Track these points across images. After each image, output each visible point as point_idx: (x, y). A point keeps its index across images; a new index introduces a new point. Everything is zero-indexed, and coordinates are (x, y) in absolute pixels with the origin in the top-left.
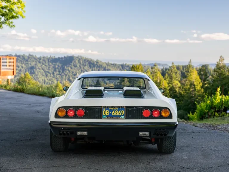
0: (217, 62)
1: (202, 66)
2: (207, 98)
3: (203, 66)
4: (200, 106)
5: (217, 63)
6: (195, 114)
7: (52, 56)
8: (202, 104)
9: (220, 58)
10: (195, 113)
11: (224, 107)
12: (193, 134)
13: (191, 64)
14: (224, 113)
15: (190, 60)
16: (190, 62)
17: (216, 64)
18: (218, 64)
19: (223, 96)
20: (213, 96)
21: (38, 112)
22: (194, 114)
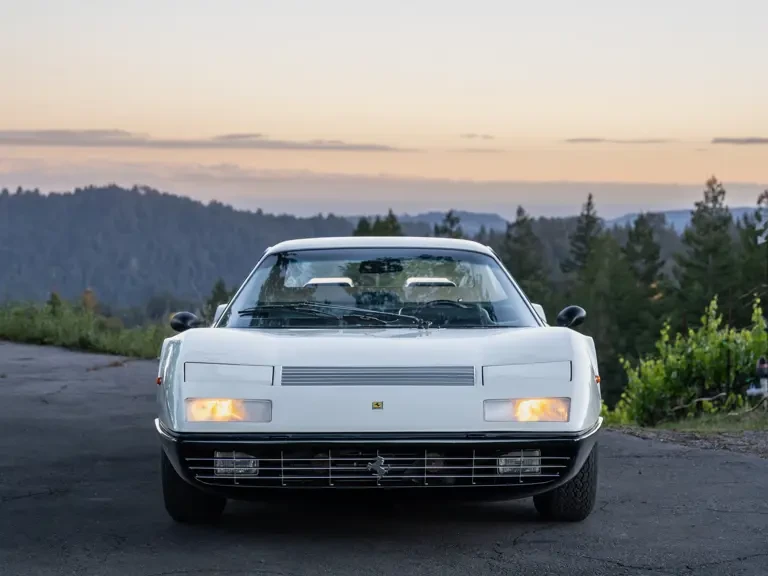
0: (697, 204)
1: (636, 218)
2: (667, 343)
3: (642, 220)
4: (640, 376)
5: (695, 209)
6: (621, 408)
7: (24, 189)
8: (648, 365)
9: (706, 189)
10: (621, 403)
11: (737, 372)
12: (637, 462)
13: (591, 213)
14: (735, 399)
15: (590, 197)
16: (589, 205)
17: (692, 213)
18: (698, 211)
19: (732, 331)
20: (691, 332)
21: (44, 401)
22: (617, 410)
